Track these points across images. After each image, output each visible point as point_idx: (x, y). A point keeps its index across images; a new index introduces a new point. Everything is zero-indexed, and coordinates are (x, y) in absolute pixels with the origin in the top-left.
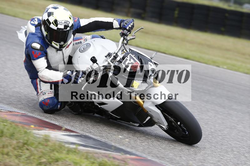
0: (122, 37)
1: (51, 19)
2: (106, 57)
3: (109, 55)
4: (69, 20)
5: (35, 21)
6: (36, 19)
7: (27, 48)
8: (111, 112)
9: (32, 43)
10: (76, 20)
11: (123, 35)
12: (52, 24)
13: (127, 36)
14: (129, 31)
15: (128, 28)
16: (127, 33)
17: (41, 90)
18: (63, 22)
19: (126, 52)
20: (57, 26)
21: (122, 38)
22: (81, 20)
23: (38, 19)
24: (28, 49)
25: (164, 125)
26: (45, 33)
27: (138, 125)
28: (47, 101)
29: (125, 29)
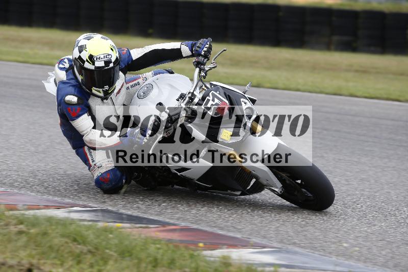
0: (196, 67)
1: (85, 56)
2: (178, 100)
3: (182, 97)
4: (110, 52)
5: (65, 63)
6: (66, 60)
7: (59, 105)
8: (197, 180)
9: (66, 96)
10: (125, 51)
11: (198, 64)
12: (86, 62)
13: (204, 64)
14: (206, 56)
15: (203, 53)
16: (204, 60)
17: (93, 161)
18: (102, 56)
19: (205, 88)
20: (94, 64)
21: (198, 70)
22: (132, 51)
23: (69, 60)
24: (61, 106)
25: (277, 188)
26: (80, 78)
27: (239, 193)
28: (106, 176)
29: (200, 55)
